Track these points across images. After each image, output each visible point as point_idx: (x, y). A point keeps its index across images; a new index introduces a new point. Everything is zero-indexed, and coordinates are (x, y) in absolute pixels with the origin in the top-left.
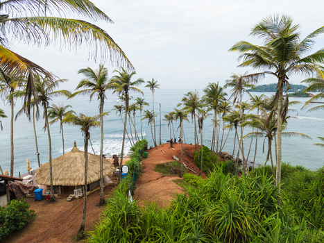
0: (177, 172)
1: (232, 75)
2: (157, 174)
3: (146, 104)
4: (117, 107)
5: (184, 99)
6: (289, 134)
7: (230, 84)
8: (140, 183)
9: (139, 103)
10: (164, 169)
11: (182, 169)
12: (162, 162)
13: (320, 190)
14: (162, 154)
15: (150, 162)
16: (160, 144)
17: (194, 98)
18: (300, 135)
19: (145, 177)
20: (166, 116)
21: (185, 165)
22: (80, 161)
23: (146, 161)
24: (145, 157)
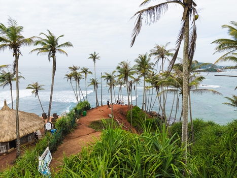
1: (156, 46)
2: (89, 130)
3: (90, 73)
4: (68, 76)
5: (118, 68)
6: (201, 91)
7: (154, 54)
8: (69, 138)
9: (84, 72)
12: (97, 119)
13: (230, 144)
14: (100, 113)
15: (86, 120)
16: (102, 105)
17: (126, 67)
18: (211, 92)
21: (119, 122)
22: (7, 119)
23: (83, 119)
24: (83, 116)
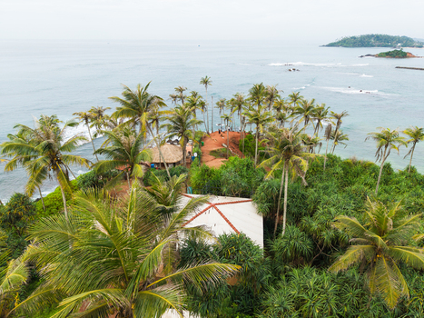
0: (225, 156)
2: (212, 157)
4: (173, 97)
10: (215, 154)
11: (228, 153)
12: (214, 149)
14: (214, 142)
15: (206, 149)
16: (212, 132)
19: (204, 158)
20: (218, 104)
21: (231, 150)
23: (202, 148)
24: (203, 145)
